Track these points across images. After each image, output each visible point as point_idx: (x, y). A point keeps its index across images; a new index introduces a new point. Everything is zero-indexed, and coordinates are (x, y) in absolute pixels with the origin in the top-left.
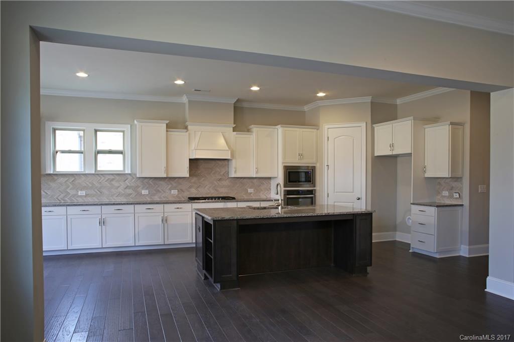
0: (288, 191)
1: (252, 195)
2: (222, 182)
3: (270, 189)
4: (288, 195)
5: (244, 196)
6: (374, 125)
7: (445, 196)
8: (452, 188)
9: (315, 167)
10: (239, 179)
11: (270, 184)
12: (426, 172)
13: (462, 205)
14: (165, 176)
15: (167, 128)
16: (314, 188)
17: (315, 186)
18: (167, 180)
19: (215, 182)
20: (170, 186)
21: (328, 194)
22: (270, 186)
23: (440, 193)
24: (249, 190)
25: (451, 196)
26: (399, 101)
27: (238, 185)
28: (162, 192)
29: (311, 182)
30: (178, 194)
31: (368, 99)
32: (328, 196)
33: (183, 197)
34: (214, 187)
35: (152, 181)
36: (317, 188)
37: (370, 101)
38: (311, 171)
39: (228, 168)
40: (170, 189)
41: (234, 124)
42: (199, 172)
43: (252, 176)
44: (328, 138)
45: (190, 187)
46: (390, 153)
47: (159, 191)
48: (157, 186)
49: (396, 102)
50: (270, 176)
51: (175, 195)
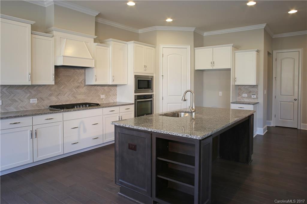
0: (138, 96)
1: (103, 100)
2: (80, 89)
3: (116, 95)
4: (138, 99)
5: (97, 101)
6: (195, 48)
7: (244, 97)
8: (250, 92)
9: (153, 76)
10: (93, 87)
11: (116, 90)
12: (237, 81)
13: (258, 103)
14: (29, 83)
15: (31, 30)
16: (153, 93)
17: (153, 92)
18: (25, 88)
19: (74, 89)
20: (29, 95)
21: (163, 97)
22: (116, 92)
23: (240, 95)
24: (101, 96)
25: (249, 97)
26: (205, 34)
27: (93, 92)
28: (20, 101)
29: (151, 88)
30: (38, 103)
31: (193, 29)
32: (163, 99)
33: (43, 106)
34: (73, 94)
35: (6, 90)
36: (154, 93)
37: (193, 31)
38: (151, 79)
39: (85, 75)
40: (29, 98)
41: (95, 35)
42: (59, 79)
43: (108, 84)
44: (163, 55)
45: (51, 95)
46: (211, 68)
47: (16, 101)
48: (12, 95)
49: (204, 34)
50: (116, 84)
51: (35, 105)
